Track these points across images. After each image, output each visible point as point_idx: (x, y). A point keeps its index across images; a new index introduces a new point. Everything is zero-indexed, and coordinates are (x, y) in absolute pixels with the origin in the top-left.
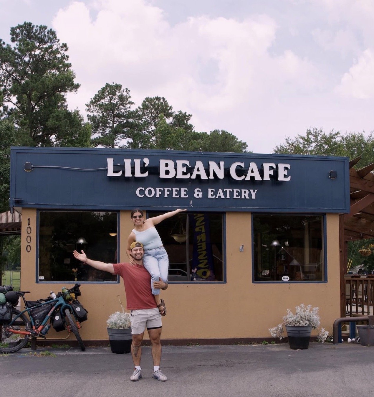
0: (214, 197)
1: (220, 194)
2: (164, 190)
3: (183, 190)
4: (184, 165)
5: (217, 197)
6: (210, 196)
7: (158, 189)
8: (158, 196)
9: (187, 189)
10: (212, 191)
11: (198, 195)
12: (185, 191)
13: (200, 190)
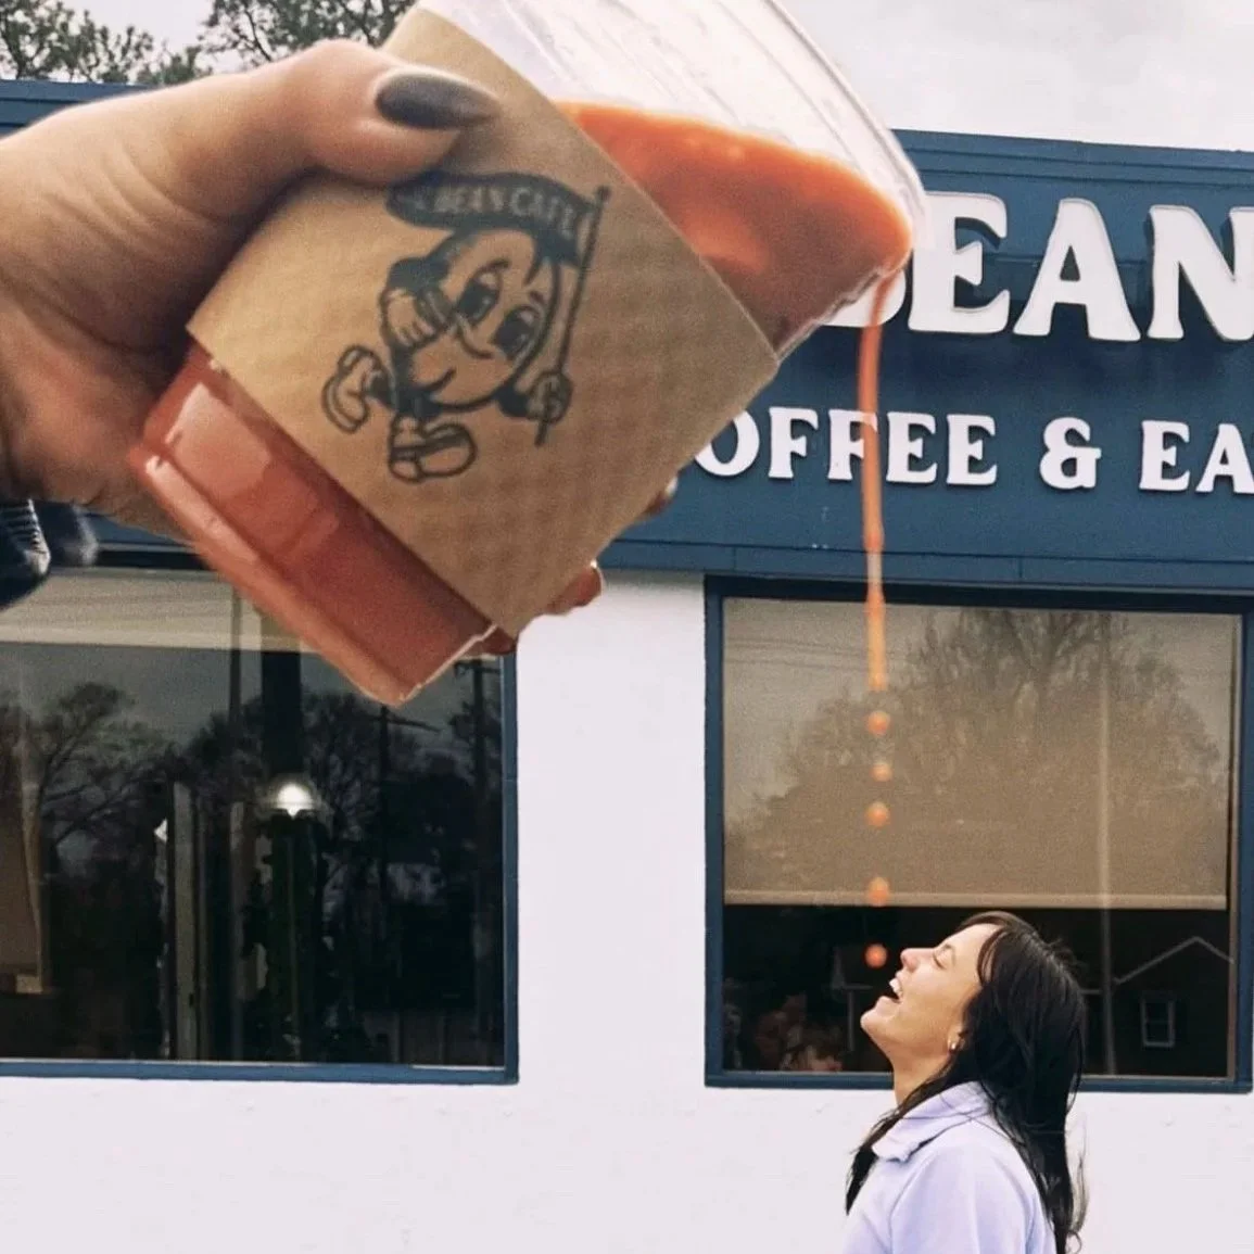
0: (1181, 483)
1: (1224, 460)
2: (825, 422)
3: (959, 424)
4: (967, 229)
5: (1206, 485)
6: (1151, 479)
7: (781, 417)
8: (781, 468)
9: (988, 423)
10: (1170, 439)
11: (1069, 467)
12: (975, 433)
13: (1084, 429)
